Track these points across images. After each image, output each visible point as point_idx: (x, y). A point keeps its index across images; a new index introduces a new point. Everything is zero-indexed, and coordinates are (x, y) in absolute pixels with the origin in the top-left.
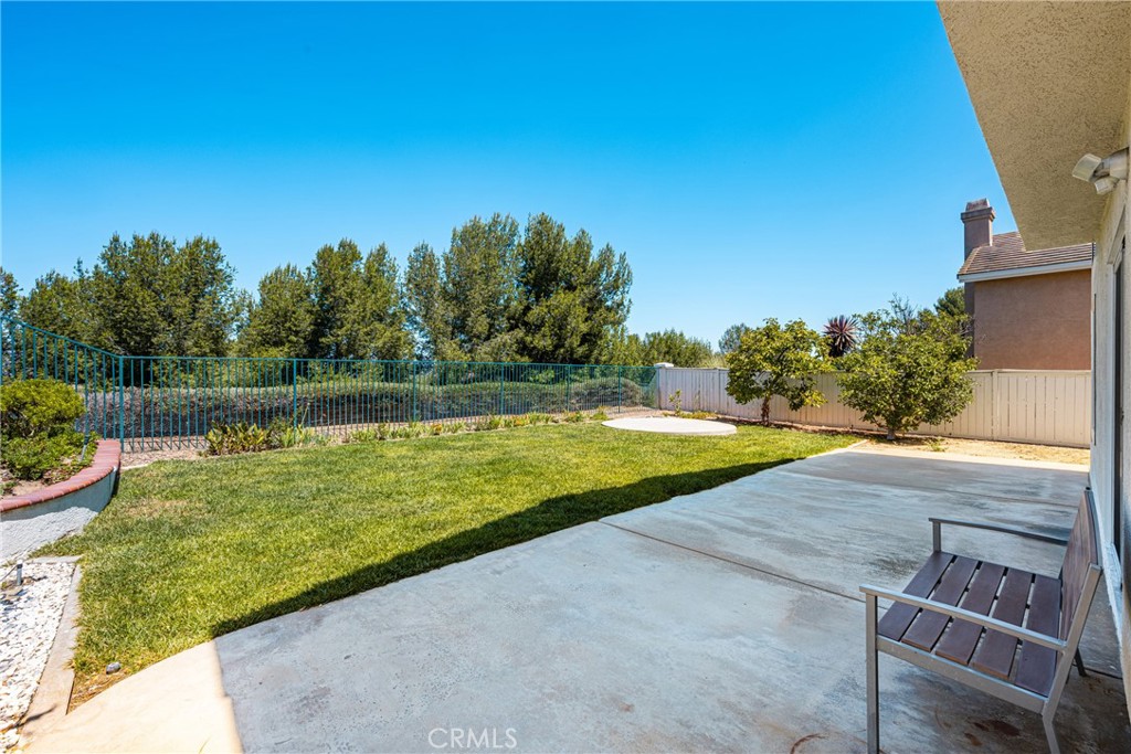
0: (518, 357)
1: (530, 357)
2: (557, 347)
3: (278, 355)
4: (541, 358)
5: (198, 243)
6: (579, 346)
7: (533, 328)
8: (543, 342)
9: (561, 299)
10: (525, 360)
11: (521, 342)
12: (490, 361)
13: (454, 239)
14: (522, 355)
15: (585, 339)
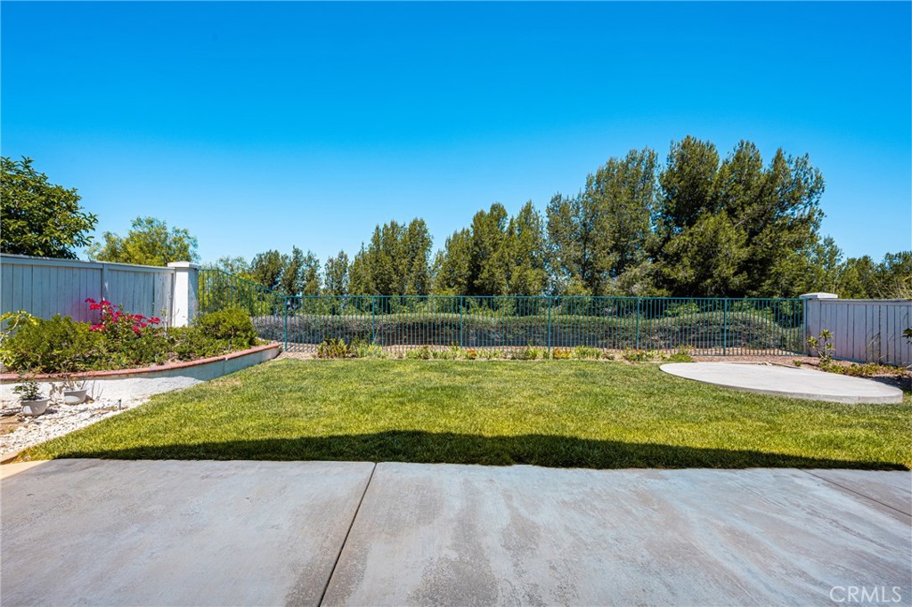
0: (655, 290)
1: (669, 289)
2: (702, 278)
3: (451, 293)
4: (684, 291)
5: (415, 221)
6: (735, 274)
7: (674, 259)
8: (684, 273)
9: (708, 223)
10: (663, 293)
11: (657, 274)
12: (622, 295)
13: (589, 185)
14: (659, 288)
15: (744, 267)
